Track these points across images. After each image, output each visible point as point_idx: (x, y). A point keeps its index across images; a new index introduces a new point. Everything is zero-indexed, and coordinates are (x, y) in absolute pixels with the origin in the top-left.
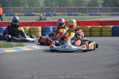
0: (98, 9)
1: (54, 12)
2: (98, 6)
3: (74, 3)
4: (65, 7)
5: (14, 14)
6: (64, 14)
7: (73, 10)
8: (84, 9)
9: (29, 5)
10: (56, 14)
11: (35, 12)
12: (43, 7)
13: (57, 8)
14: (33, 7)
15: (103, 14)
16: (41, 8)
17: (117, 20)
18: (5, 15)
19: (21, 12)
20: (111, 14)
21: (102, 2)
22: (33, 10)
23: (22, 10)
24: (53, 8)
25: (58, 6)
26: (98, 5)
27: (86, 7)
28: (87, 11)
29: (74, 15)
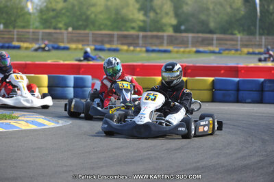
0: (165, 38)
1: (63, 42)
2: (164, 31)
3: (109, 23)
7: (107, 40)
8: (131, 36)
9: (6, 25)
10: (68, 45)
11: (19, 40)
12: (36, 28)
13: (70, 33)
14: (14, 28)
15: (176, 49)
16: (33, 32)
20: (194, 49)
21: (174, 21)
22: (15, 37)
24: (61, 33)
25: (70, 29)
26: (165, 28)
27: (137, 33)
28: (140, 42)
29: (109, 50)
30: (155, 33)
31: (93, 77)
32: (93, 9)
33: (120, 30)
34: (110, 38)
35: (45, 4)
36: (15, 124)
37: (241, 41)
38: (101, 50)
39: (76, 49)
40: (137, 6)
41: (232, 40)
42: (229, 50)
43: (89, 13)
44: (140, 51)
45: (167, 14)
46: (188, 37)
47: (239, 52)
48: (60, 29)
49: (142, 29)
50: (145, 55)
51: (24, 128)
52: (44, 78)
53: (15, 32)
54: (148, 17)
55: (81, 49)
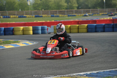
0: (74, 11)
1: (40, 14)
2: (74, 9)
3: (56, 7)
4: (49, 10)
5: (10, 16)
6: (48, 16)
8: (63, 11)
9: (22, 10)
10: (42, 15)
12: (32, 10)
13: (43, 11)
14: (24, 10)
15: (78, 15)
16: (30, 12)
17: (90, 20)
18: (3, 17)
19: (15, 15)
20: (84, 14)
21: (77, 5)
22: (25, 13)
23: (16, 12)
24: (39, 12)
25: (43, 10)
28: (66, 13)
29: (56, 16)
30: (70, 10)
31: (47, 26)
32: (50, 3)
33: (59, 9)
34: (56, 12)
35: (34, 2)
36: (18, 45)
37: (99, 11)
38: (53, 16)
39: (45, 16)
40: (65, 1)
41: (96, 10)
42: (95, 14)
43: (49, 4)
44: (66, 16)
45: (75, 3)
46: (81, 11)
47: (99, 15)
48: (40, 10)
49: (67, 9)
50: (67, 17)
51: (21, 46)
52: (31, 28)
53: (24, 12)
54: (68, 4)
55: (47, 16)
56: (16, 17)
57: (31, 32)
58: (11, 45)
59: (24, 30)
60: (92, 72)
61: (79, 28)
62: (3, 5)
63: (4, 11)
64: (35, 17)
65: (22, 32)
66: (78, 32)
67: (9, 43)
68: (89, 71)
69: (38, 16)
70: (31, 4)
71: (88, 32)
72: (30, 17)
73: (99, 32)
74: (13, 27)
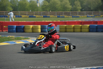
0: (78, 13)
1: (48, 15)
2: (78, 11)
3: (62, 9)
4: (56, 12)
5: (21, 16)
6: (55, 16)
8: (68, 13)
9: (32, 10)
10: (50, 16)
11: (35, 15)
12: (41, 11)
15: (81, 16)
16: (39, 12)
18: (15, 17)
19: (26, 15)
20: (86, 16)
21: (81, 8)
22: (34, 14)
23: (27, 13)
25: (51, 11)
27: (70, 12)
28: (71, 14)
29: (61, 17)
30: (75, 12)
32: (57, 5)
33: (65, 11)
34: (62, 14)
35: (43, 4)
36: (28, 41)
37: (101, 13)
38: (59, 17)
39: (52, 17)
40: (70, 4)
41: (98, 13)
42: (97, 16)
43: (56, 6)
44: (71, 17)
45: (79, 6)
46: (84, 12)
47: (100, 16)
48: (47, 11)
50: (72, 18)
51: (30, 42)
52: (39, 26)
53: (34, 12)
54: (73, 7)
55: (53, 17)
56: (27, 17)
57: (40, 30)
58: (22, 41)
59: (34, 28)
60: (92, 67)
61: (82, 28)
62: (16, 6)
63: (17, 12)
64: (43, 17)
65: (32, 30)
66: (81, 32)
67: (20, 39)
68: (89, 66)
69: (46, 16)
70: (40, 5)
71: (90, 31)
72: (39, 17)
73: (99, 32)
74: (24, 26)
